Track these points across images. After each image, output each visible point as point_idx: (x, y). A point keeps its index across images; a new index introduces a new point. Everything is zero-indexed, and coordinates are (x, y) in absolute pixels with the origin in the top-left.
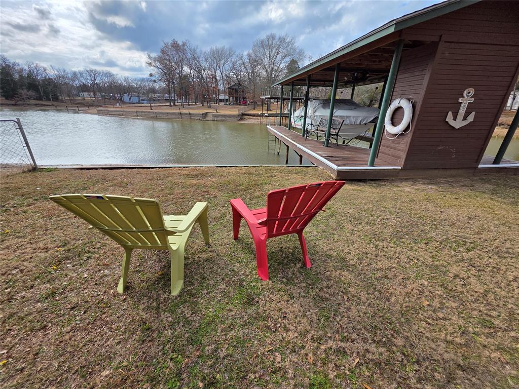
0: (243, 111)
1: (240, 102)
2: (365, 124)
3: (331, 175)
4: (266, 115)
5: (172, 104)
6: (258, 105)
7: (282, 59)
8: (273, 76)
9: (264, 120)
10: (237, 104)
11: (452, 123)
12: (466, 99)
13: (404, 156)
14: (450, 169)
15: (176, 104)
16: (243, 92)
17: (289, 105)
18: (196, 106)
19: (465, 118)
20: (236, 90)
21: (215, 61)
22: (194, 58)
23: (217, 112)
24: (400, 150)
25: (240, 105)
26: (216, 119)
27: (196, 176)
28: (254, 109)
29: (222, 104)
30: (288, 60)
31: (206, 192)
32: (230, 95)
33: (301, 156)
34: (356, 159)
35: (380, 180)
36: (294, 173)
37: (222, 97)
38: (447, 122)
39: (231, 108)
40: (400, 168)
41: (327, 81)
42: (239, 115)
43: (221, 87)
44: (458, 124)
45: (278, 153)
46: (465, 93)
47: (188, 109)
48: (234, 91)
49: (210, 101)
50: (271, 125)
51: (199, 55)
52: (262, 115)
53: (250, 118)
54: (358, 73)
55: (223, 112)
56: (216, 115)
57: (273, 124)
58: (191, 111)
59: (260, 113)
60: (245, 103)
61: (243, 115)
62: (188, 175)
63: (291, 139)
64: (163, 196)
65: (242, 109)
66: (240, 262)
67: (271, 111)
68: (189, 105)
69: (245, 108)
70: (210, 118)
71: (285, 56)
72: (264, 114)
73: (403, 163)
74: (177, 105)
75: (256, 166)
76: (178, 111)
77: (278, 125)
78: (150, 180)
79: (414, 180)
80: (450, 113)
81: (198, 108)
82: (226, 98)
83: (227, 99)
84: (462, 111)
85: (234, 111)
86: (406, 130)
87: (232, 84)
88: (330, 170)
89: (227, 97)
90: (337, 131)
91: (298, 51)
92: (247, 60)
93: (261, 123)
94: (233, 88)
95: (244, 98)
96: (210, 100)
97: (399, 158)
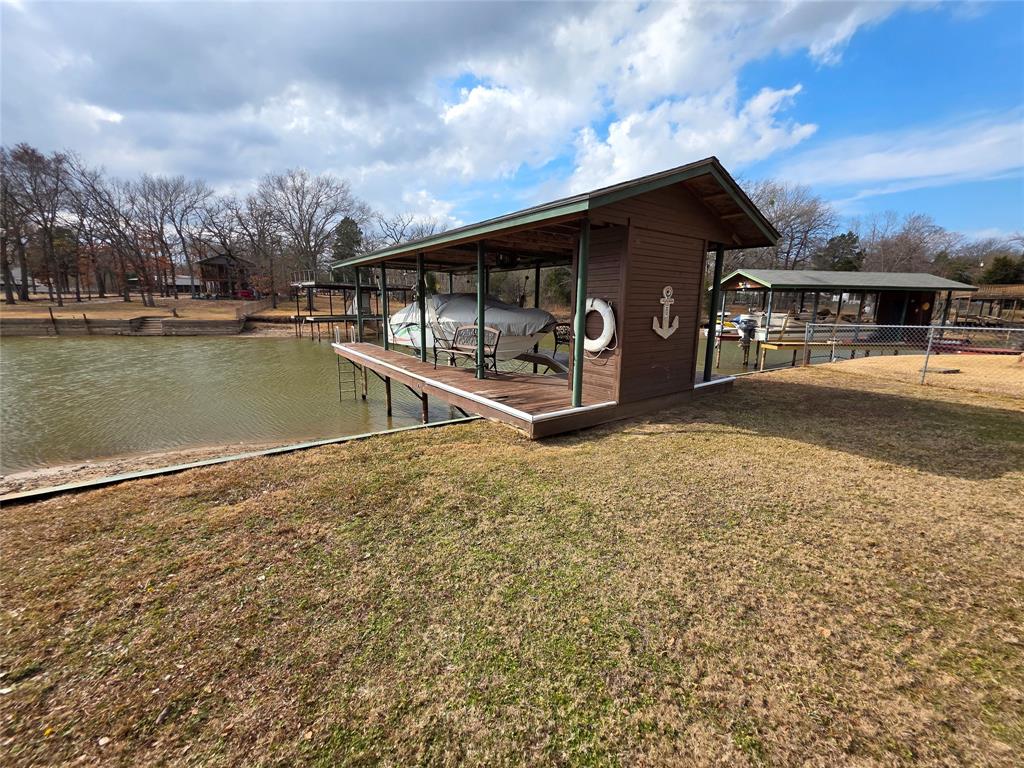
0: (249, 313)
1: (234, 293)
2: (532, 335)
3: (521, 431)
4: (308, 318)
5: (15, 296)
6: (282, 299)
7: (328, 215)
8: (313, 244)
9: (306, 330)
10: (226, 297)
11: (659, 331)
12: (667, 302)
13: (617, 385)
14: (669, 395)
15: (32, 296)
16: (241, 271)
17: (356, 299)
18: (101, 301)
19: (670, 326)
20: (221, 267)
21: (158, 204)
22: (95, 193)
23: (176, 315)
24: (607, 375)
25: (235, 299)
26: (174, 331)
27: (222, 492)
28: (275, 307)
29: (184, 297)
30: (339, 218)
31: (287, 532)
32: (205, 276)
33: (425, 398)
34: (546, 397)
35: (593, 427)
36: (457, 439)
37: (183, 280)
38: (654, 331)
39: (213, 306)
40: (614, 403)
41: (445, 263)
42: (239, 322)
43: (179, 260)
44: (665, 332)
45: (364, 397)
46: (665, 292)
47: (75, 310)
48: (216, 270)
49: (149, 291)
50: (342, 341)
51: (109, 187)
52: (298, 320)
53: (268, 327)
54: (504, 255)
55: (191, 315)
56: (172, 322)
57: (346, 339)
58: (90, 316)
59: (293, 315)
60: (248, 296)
61: (249, 319)
62: (195, 495)
63: (405, 369)
64: (153, 583)
65: (247, 307)
66: (513, 701)
67: (315, 310)
68: (79, 299)
69: (252, 305)
70: (155, 328)
71: (334, 211)
72: (305, 317)
73: (617, 394)
74: (32, 301)
75: (365, 438)
76: (47, 315)
77: (357, 341)
78: (64, 540)
79: (638, 420)
80: (655, 319)
81: (112, 307)
82: (196, 284)
83: (197, 287)
84: (666, 316)
85: (227, 313)
86: (611, 344)
87: (209, 255)
88: (515, 423)
89: (197, 282)
90: (493, 350)
91: (357, 204)
92: (244, 211)
93: (299, 336)
94: (212, 262)
95: (244, 285)
96: (149, 287)
97: (611, 387)
